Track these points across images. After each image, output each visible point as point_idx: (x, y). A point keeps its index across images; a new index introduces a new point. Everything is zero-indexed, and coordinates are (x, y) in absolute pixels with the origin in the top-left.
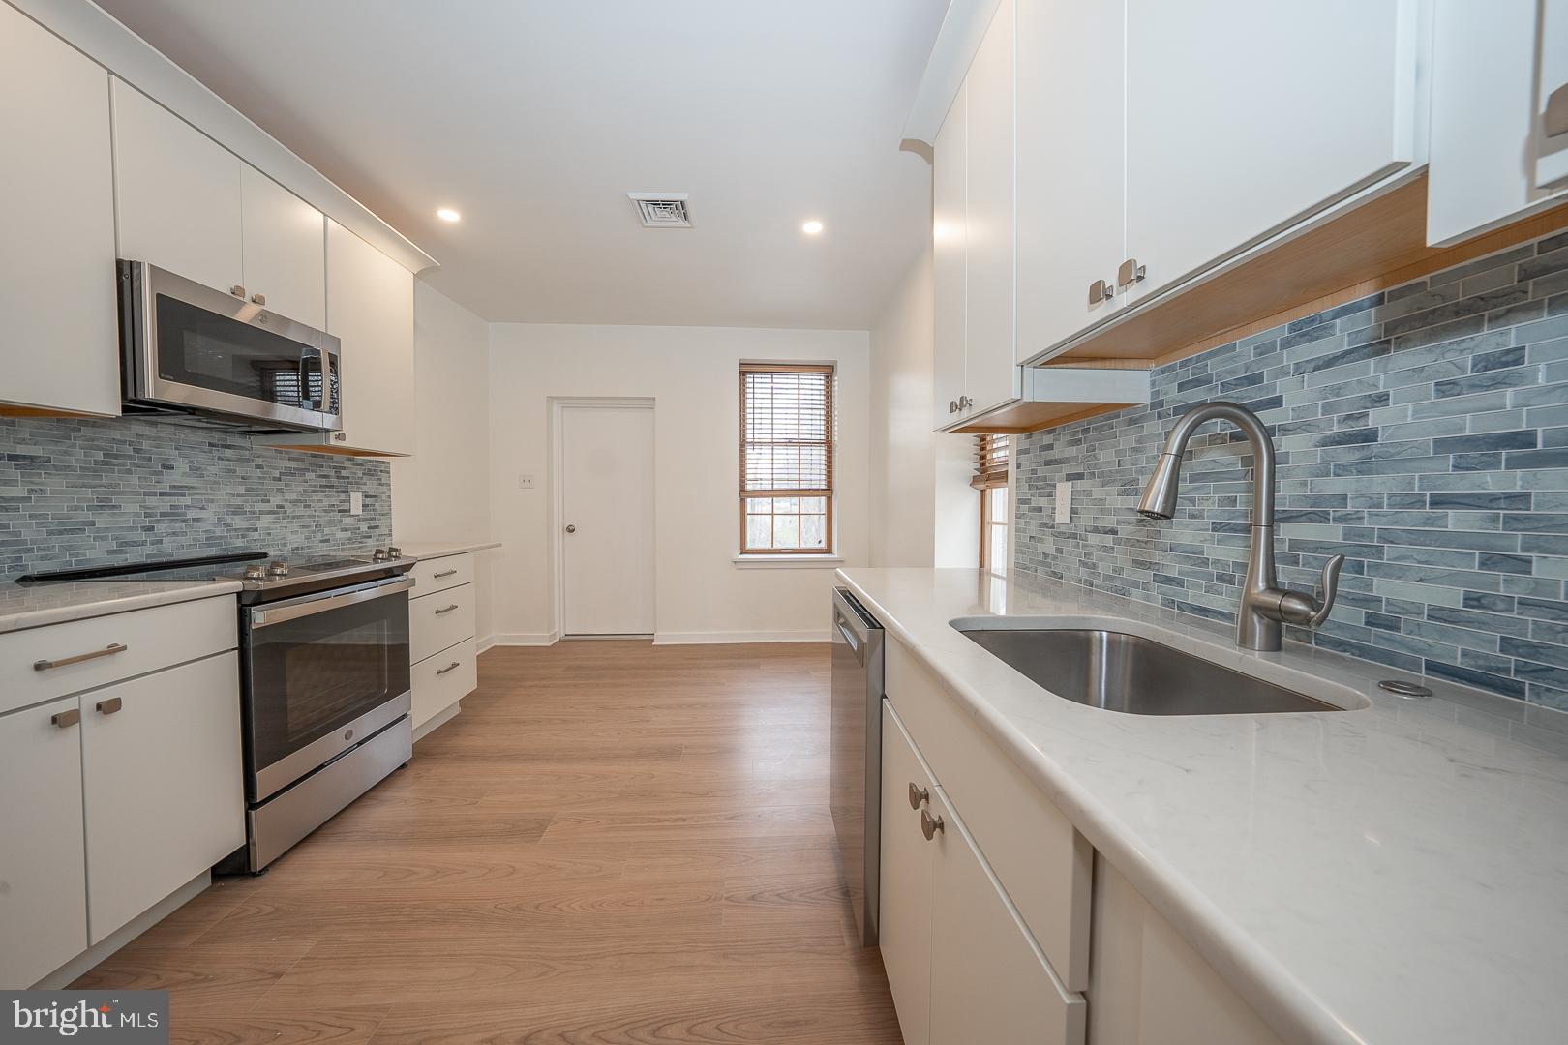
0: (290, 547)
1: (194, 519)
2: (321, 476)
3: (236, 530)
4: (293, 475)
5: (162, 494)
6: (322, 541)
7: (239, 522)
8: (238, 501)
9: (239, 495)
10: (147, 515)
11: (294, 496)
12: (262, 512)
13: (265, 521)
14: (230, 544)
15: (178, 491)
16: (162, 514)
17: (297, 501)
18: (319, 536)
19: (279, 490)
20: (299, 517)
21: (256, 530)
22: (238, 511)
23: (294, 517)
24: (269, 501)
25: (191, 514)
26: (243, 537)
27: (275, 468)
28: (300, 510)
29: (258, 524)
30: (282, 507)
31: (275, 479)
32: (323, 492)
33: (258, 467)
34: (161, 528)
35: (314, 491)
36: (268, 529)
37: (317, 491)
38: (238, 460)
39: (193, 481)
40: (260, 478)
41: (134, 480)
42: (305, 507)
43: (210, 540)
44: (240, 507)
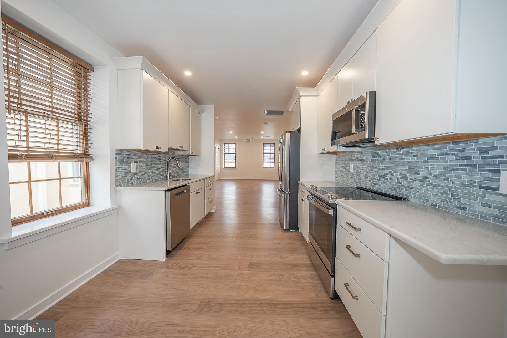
0: (429, 203)
1: (389, 179)
2: (462, 158)
3: (403, 186)
4: (437, 158)
5: (382, 169)
6: (458, 207)
7: (405, 183)
8: (405, 173)
9: (406, 170)
10: (379, 176)
11: (437, 172)
12: (415, 180)
13: (417, 184)
14: (401, 192)
15: (386, 168)
16: (382, 176)
17: (438, 175)
18: (456, 203)
19: (427, 168)
20: (439, 186)
21: (412, 188)
22: (404, 177)
23: (435, 185)
24: (419, 174)
25: (389, 177)
26: (406, 190)
27: (424, 156)
28: (440, 182)
29: (413, 185)
30: (427, 178)
31: (424, 162)
32: (462, 170)
33: (416, 156)
34: (381, 180)
35: (453, 169)
36: (419, 189)
37: (456, 169)
38: (407, 153)
39: (391, 164)
40: (416, 161)
41: (377, 164)
42: (444, 180)
43: (394, 189)
44: (406, 176)
